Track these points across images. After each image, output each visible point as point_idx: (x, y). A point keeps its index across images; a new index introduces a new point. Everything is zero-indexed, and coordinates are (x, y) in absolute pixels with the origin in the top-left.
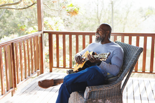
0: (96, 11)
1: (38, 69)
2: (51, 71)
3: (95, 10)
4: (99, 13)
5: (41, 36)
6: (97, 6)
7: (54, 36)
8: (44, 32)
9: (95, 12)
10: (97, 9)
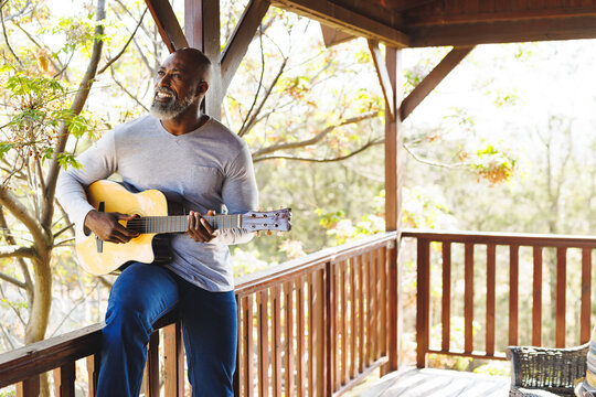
0: (544, 166)
1: (383, 355)
2: (421, 365)
3: (540, 162)
4: (555, 172)
5: (393, 246)
6: (548, 146)
7: (436, 248)
8: (404, 235)
9: (541, 170)
10: (545, 159)
